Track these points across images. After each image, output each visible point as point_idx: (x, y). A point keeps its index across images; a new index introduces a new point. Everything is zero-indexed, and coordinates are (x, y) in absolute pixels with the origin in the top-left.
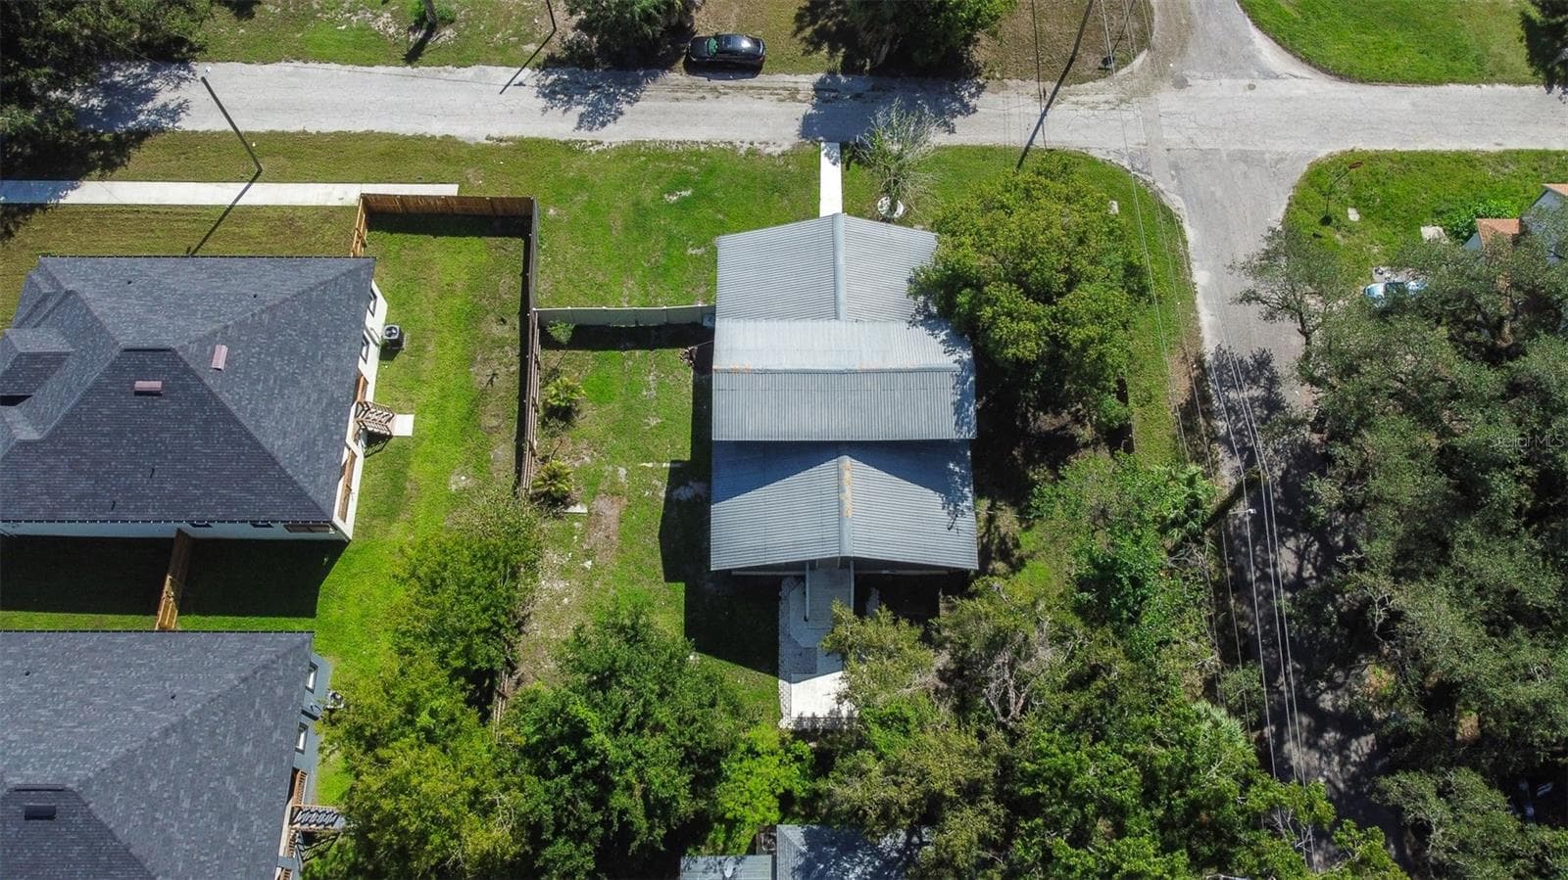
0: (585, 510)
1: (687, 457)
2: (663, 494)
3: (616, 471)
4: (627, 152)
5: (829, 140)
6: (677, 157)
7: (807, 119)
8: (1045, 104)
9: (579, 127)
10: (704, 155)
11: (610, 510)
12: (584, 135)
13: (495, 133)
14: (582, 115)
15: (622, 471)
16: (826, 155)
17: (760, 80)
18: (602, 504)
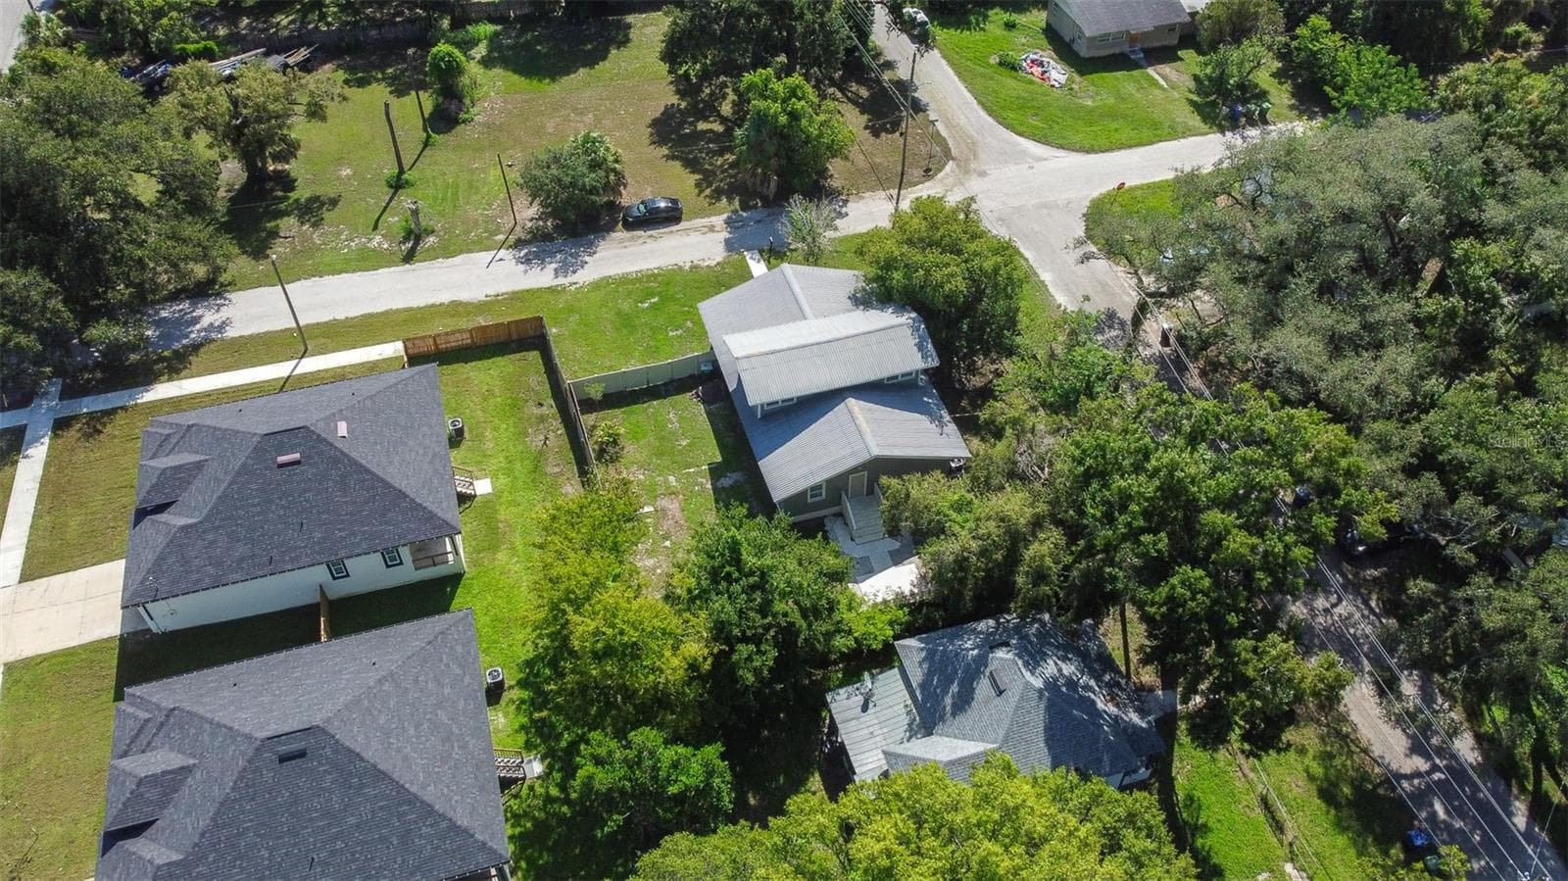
0: (652, 509)
1: (719, 459)
2: (709, 486)
3: (666, 481)
4: (596, 285)
5: (748, 250)
6: (638, 280)
7: (727, 241)
8: (894, 202)
9: (557, 277)
10: (659, 275)
11: (672, 506)
12: (561, 280)
13: (492, 292)
14: (555, 270)
15: (672, 479)
16: (751, 258)
17: (683, 225)
18: (663, 503)
